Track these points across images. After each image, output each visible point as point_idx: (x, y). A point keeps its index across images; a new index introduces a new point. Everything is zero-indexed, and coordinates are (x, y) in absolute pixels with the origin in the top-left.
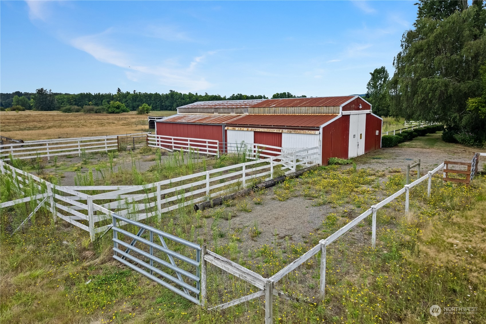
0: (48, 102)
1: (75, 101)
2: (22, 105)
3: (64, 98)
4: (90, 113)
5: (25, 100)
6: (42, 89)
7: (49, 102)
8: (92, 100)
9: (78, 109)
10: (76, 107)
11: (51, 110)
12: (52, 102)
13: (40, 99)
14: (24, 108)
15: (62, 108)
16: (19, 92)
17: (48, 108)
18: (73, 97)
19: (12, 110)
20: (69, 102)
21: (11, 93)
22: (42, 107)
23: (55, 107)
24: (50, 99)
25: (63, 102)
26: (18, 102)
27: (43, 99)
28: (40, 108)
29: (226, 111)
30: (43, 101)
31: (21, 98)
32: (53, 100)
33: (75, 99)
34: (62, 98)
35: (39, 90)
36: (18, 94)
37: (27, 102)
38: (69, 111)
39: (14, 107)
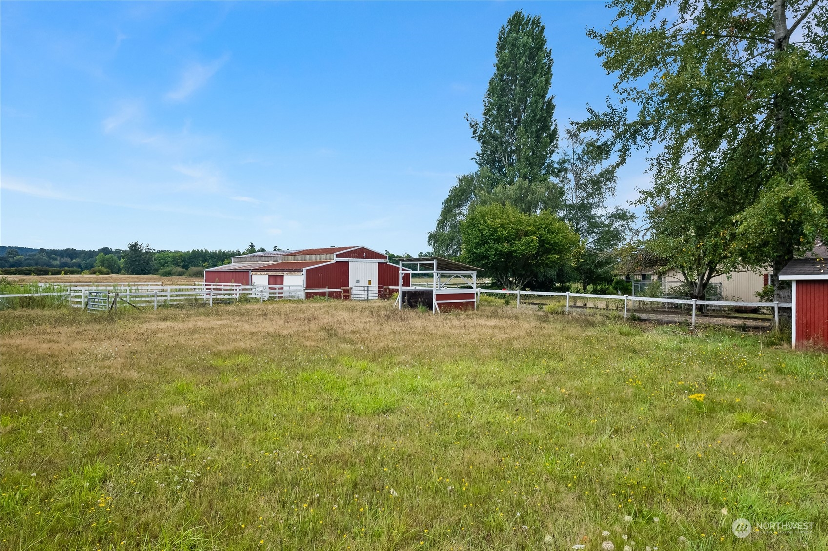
0: (142, 262)
1: (183, 261)
2: (107, 267)
3: (168, 257)
4: (197, 277)
5: (112, 260)
6: (136, 244)
7: (144, 263)
8: (209, 260)
9: (182, 272)
10: (179, 269)
11: (145, 274)
12: (148, 262)
13: (131, 257)
14: (108, 270)
15: (160, 271)
16: (108, 248)
17: (142, 270)
18: (181, 255)
19: (91, 274)
20: (175, 262)
21: (96, 250)
22: (133, 269)
23: (151, 269)
24: (146, 257)
25: (166, 263)
26: (102, 263)
27: (136, 257)
28: (130, 270)
29: (267, 259)
30: (136, 261)
31: (107, 256)
32: (150, 260)
33: (184, 258)
34: (166, 257)
35: (132, 245)
36: (106, 251)
37: (115, 262)
38: (169, 274)
39: (96, 268)
